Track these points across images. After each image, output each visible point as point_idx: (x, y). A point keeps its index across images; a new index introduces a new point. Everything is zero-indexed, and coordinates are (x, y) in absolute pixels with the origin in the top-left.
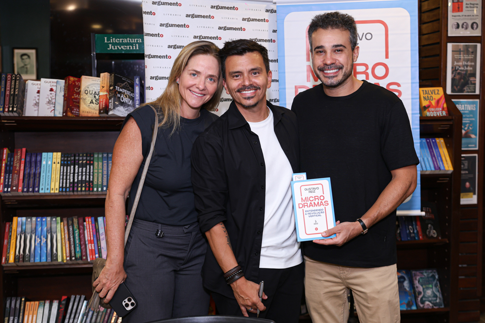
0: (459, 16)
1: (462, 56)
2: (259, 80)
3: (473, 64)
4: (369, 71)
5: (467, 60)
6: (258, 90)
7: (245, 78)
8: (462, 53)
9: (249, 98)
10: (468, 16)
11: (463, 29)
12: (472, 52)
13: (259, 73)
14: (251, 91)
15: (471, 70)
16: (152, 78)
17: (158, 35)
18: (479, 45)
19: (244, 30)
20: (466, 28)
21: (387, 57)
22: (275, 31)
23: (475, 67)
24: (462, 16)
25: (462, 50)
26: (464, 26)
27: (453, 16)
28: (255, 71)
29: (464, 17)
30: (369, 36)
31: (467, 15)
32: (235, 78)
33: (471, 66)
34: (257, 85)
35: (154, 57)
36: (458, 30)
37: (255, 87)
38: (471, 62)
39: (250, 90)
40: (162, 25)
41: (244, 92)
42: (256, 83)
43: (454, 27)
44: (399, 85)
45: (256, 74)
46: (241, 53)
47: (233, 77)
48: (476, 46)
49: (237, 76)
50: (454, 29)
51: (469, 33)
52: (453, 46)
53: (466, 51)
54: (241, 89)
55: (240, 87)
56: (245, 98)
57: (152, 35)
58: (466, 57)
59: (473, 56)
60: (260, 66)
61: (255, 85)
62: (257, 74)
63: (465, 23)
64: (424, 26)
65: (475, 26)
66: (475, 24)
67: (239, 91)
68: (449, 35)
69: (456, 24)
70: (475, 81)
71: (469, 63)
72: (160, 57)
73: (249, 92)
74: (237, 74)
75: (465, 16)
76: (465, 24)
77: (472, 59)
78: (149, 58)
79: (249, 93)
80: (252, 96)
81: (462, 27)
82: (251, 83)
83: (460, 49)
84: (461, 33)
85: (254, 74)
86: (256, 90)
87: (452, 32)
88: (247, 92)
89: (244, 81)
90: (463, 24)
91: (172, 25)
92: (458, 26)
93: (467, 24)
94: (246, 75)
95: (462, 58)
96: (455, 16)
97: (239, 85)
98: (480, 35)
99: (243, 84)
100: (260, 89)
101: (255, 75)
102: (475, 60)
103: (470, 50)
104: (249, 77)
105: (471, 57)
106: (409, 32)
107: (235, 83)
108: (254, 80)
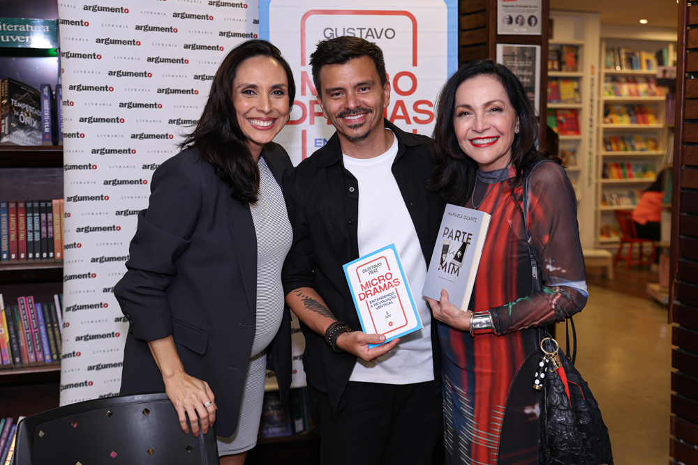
0: (512, 6)
1: (516, 62)
2: (370, 99)
3: (531, 74)
5: (523, 69)
6: (369, 114)
7: (348, 97)
8: (516, 58)
9: (356, 127)
10: (524, 7)
11: (518, 25)
12: (530, 58)
13: (369, 88)
14: (359, 116)
15: (527, 83)
17: (81, 23)
18: (538, 48)
19: (212, 18)
20: (522, 24)
21: (415, 64)
22: (256, 22)
23: (533, 78)
24: (517, 6)
25: (516, 54)
26: (519, 21)
27: (504, 6)
28: (363, 86)
29: (519, 8)
30: (390, 34)
31: (522, 4)
32: (335, 97)
33: (528, 77)
34: (368, 106)
35: (75, 55)
36: (510, 26)
37: (364, 109)
38: (529, 71)
39: (357, 115)
40: (86, 8)
41: (349, 118)
42: (365, 104)
43: (506, 21)
45: (365, 89)
47: (332, 95)
48: (535, 49)
49: (338, 94)
50: (506, 25)
51: (525, 30)
52: (504, 47)
53: (522, 55)
54: (344, 113)
55: (342, 110)
56: (350, 127)
57: (72, 23)
58: (522, 64)
59: (531, 62)
60: (370, 79)
61: (364, 106)
62: (367, 91)
63: (520, 16)
64: (465, 18)
65: (533, 21)
66: (533, 19)
67: (341, 116)
68: (500, 32)
69: (508, 17)
70: (534, 97)
71: (525, 73)
72: (84, 56)
73: (356, 117)
74: (337, 92)
75: (520, 6)
76: (520, 18)
77: (529, 67)
78: (68, 57)
79: (355, 119)
80: (361, 123)
81: (517, 22)
83: (514, 53)
84: (515, 30)
85: (363, 90)
86: (366, 113)
87: (503, 29)
88: (352, 118)
89: (347, 102)
90: (517, 18)
91: (102, 9)
92: (510, 21)
93: (523, 19)
94: (350, 92)
95: (516, 65)
96: (507, 6)
97: (340, 107)
98: (539, 33)
99: (346, 107)
100: (371, 111)
101: (364, 92)
102: (533, 69)
103: (527, 54)
104: (355, 96)
105: (528, 64)
106: (446, 29)
107: (335, 105)
108: (362, 99)
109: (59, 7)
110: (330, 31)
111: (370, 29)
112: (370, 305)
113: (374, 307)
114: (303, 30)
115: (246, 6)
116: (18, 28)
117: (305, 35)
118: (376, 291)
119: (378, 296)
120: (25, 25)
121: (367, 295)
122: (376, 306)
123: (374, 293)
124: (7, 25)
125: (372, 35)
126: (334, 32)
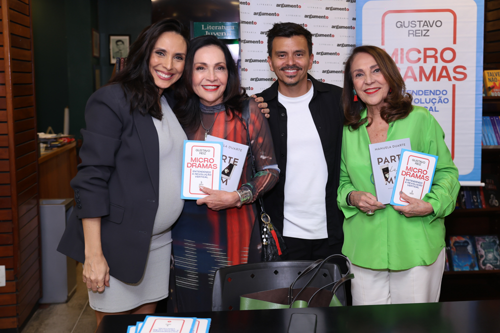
2: (302, 61)
4: (438, 55)
6: (300, 71)
7: (289, 58)
9: (291, 77)
13: (302, 55)
14: (294, 71)
16: (246, 61)
17: (252, 23)
21: (455, 42)
22: (354, 19)
28: (299, 53)
30: (438, 24)
32: (281, 57)
34: (300, 65)
35: (248, 42)
37: (297, 67)
39: (293, 70)
40: (255, 14)
41: (288, 71)
44: (464, 68)
45: (299, 55)
46: (288, 35)
47: (279, 56)
49: (282, 56)
54: (285, 68)
55: (284, 66)
56: (288, 77)
57: (247, 23)
60: (304, 49)
61: (297, 65)
62: (301, 56)
64: (490, 14)
67: (283, 69)
72: (254, 42)
73: (292, 71)
74: (282, 54)
78: (244, 43)
79: (291, 72)
80: (294, 75)
82: (295, 63)
86: (298, 70)
88: (289, 71)
89: (288, 61)
91: (264, 14)
94: (290, 55)
97: (283, 64)
99: (287, 64)
100: (301, 69)
101: (299, 57)
104: (293, 58)
106: (476, 20)
107: (279, 62)
108: (297, 61)
109: (241, 14)
110: (400, 23)
111: (426, 21)
112: (192, 173)
113: (194, 175)
114: (383, 23)
115: (348, 10)
116: (217, 28)
117: (384, 26)
118: (199, 166)
119: (199, 169)
120: (221, 26)
121: (193, 166)
122: (196, 175)
123: (198, 166)
124: (212, 26)
125: (427, 25)
126: (403, 24)
